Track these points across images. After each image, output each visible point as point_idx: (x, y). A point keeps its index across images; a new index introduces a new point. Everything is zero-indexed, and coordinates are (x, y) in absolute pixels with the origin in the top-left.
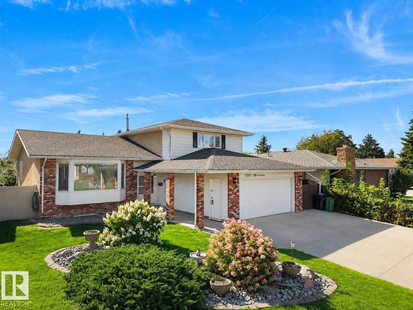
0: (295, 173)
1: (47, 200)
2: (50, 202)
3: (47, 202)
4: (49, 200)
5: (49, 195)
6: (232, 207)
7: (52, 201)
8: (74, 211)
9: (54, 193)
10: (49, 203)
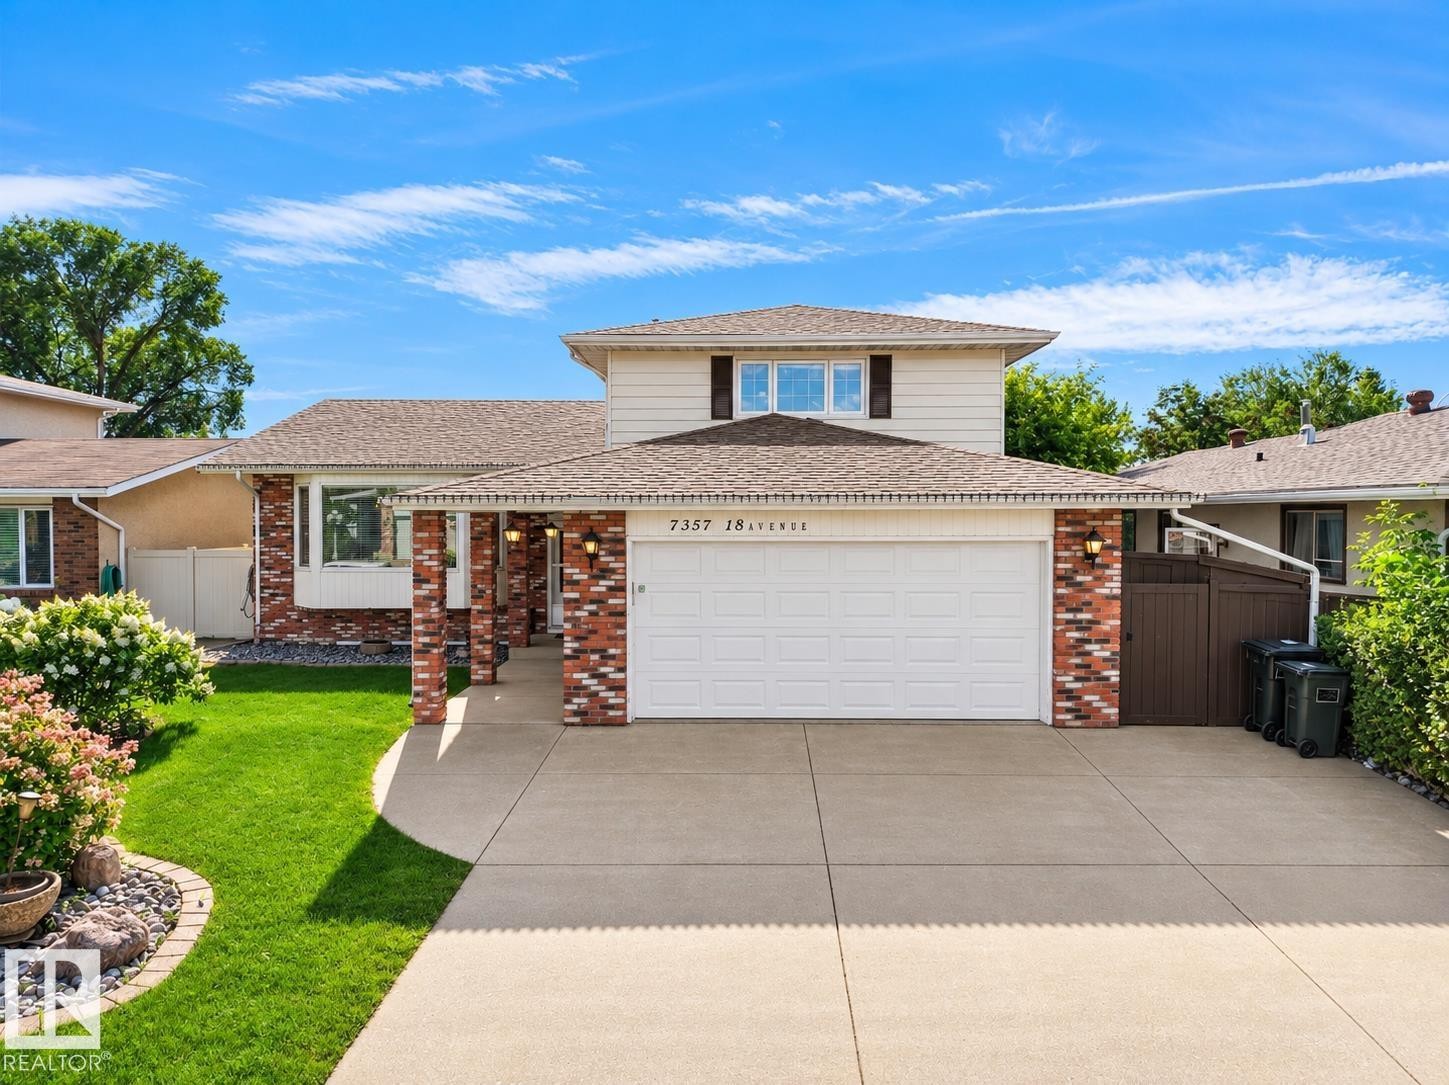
0: (1059, 515)
1: (271, 591)
2: (277, 595)
3: (272, 595)
4: (276, 591)
5: (276, 576)
6: (582, 656)
7: (283, 595)
8: (342, 628)
9: (291, 573)
10: (277, 598)
